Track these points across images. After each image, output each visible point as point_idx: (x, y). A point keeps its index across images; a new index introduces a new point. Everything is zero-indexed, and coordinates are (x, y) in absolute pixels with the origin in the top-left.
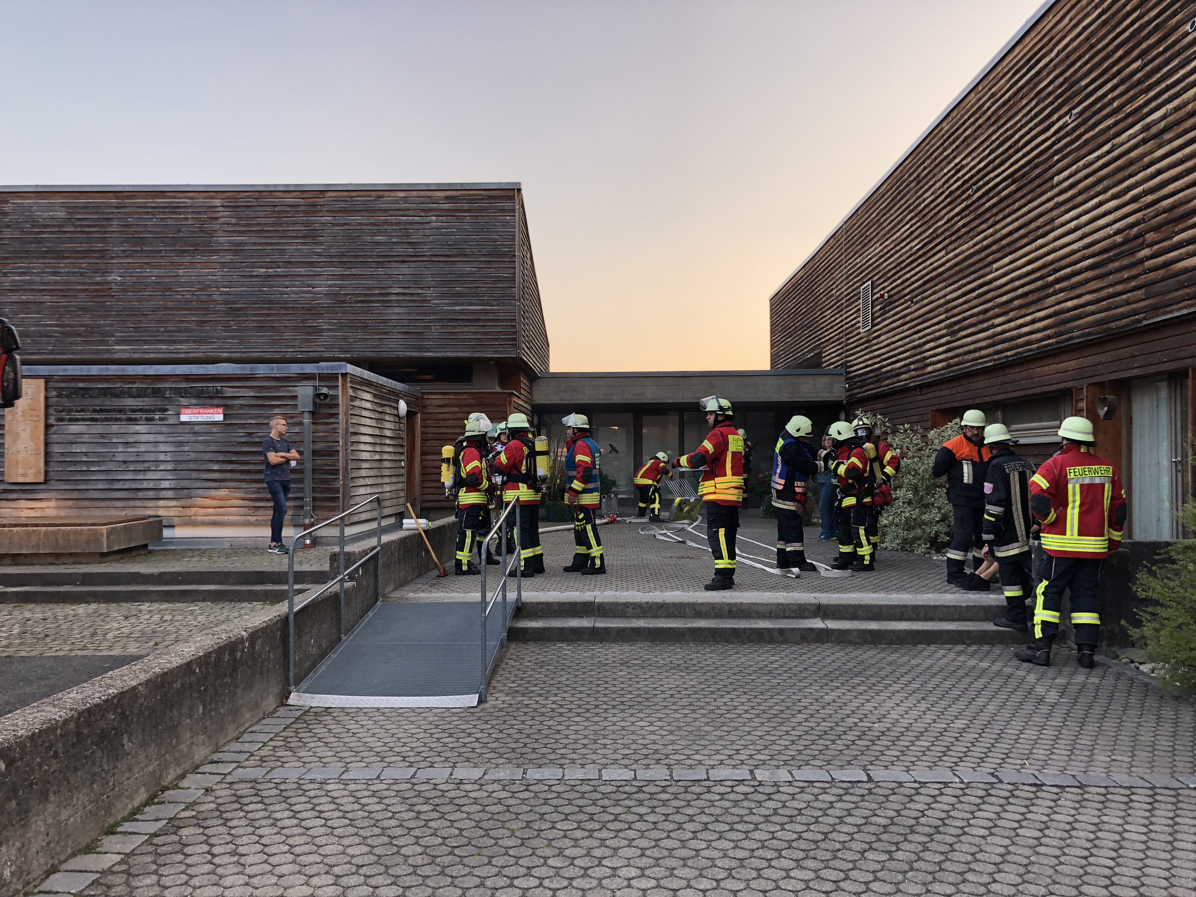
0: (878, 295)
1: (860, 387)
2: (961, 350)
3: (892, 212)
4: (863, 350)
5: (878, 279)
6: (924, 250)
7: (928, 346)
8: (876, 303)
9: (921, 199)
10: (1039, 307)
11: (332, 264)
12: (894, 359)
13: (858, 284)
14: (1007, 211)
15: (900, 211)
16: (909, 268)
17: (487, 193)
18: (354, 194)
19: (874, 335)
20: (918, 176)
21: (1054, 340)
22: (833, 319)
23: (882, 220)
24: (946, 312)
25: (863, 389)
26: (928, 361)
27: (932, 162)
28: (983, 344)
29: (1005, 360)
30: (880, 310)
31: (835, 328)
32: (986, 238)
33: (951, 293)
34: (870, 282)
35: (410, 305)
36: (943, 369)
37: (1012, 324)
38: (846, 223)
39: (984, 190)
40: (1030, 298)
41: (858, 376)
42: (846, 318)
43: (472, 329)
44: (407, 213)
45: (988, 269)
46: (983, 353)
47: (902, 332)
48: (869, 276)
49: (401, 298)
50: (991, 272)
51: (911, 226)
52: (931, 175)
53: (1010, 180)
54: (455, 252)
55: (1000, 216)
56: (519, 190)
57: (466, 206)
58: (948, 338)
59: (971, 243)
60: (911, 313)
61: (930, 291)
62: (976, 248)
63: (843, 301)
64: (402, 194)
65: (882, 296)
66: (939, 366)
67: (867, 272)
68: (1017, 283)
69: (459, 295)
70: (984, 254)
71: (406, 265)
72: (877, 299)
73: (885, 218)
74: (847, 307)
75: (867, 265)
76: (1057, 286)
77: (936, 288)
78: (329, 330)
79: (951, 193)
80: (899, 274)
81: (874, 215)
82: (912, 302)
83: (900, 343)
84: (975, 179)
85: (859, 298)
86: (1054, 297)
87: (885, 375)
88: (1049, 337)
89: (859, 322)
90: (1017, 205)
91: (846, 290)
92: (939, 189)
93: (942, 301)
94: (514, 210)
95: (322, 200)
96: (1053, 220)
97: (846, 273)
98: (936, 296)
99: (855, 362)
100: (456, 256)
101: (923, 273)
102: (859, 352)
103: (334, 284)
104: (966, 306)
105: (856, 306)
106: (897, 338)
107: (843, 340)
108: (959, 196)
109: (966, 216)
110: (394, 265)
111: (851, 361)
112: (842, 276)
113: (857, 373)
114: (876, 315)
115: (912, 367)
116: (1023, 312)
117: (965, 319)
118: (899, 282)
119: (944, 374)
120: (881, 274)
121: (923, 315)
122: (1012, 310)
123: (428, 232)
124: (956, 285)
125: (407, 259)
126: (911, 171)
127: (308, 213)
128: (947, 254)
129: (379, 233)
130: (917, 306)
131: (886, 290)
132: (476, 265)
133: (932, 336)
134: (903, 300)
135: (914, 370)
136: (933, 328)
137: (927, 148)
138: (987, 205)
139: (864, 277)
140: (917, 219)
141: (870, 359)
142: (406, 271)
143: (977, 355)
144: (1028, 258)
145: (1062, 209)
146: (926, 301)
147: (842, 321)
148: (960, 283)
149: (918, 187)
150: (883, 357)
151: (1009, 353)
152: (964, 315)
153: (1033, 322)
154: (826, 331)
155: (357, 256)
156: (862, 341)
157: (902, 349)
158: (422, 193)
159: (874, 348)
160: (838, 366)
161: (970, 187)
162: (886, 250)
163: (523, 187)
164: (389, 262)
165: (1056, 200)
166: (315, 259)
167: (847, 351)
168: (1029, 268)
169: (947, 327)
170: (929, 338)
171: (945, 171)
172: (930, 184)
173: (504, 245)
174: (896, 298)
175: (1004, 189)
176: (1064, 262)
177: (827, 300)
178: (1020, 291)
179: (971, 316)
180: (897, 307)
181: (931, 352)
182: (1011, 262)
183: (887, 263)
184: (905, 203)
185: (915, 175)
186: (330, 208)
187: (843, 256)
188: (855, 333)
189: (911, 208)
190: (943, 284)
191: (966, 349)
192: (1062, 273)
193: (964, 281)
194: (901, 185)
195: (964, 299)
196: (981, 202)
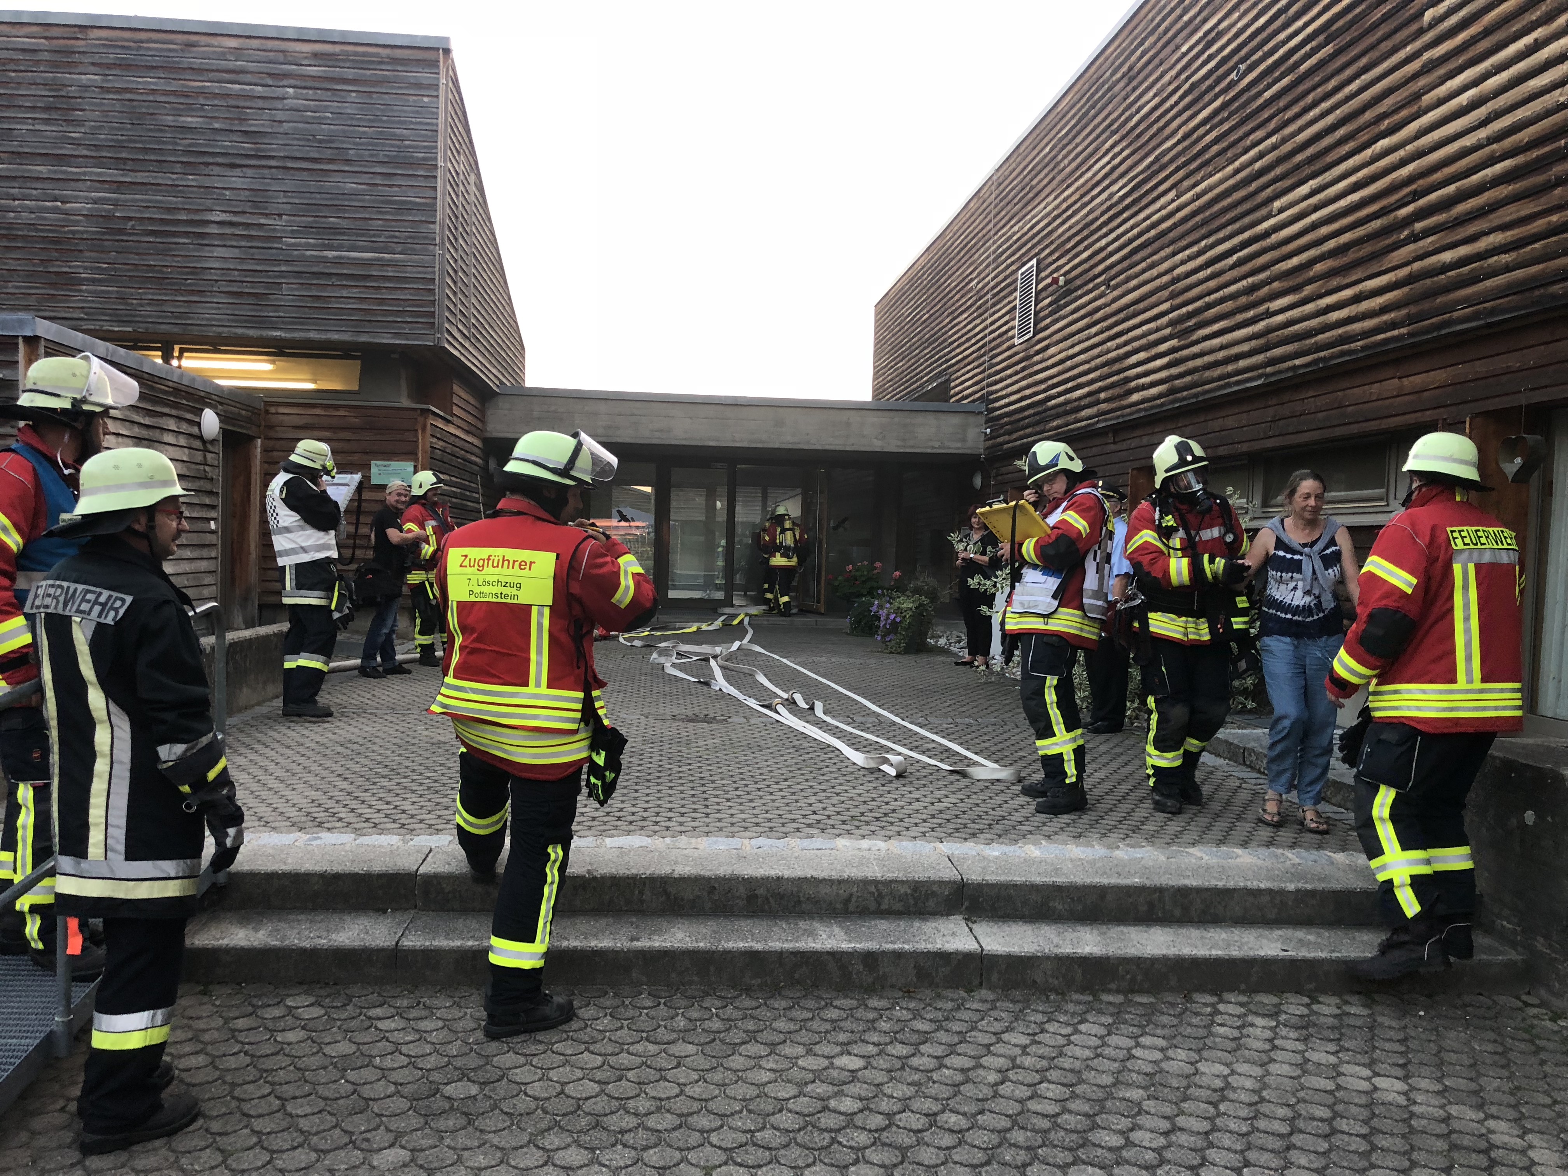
0: (1049, 280)
1: (1010, 433)
2: (1199, 362)
3: (1077, 140)
4: (1017, 373)
5: (1050, 254)
6: (1135, 195)
7: (1134, 359)
8: (1044, 294)
9: (1133, 109)
10: (1374, 268)
11: (99, 162)
12: (1070, 385)
13: (1013, 268)
14: (1310, 99)
15: (1094, 135)
16: (1104, 230)
17: (387, 51)
18: (143, 36)
19: (1038, 347)
20: (1131, 69)
21: (1404, 330)
22: (969, 327)
23: (1060, 157)
24: (1172, 297)
25: (1015, 436)
26: (1133, 384)
27: (1159, 39)
28: (1245, 347)
29: (1290, 374)
30: (1050, 305)
31: (973, 341)
32: (1261, 155)
33: (1183, 262)
34: (1034, 261)
35: (243, 244)
36: (1160, 396)
37: (1309, 308)
38: (997, 170)
39: (1262, 67)
40: (1352, 255)
41: (1007, 415)
42: (992, 324)
43: (355, 292)
44: (242, 77)
45: (1263, 212)
46: (1242, 363)
47: (1088, 339)
48: (1033, 253)
49: (228, 231)
50: (1269, 216)
51: (1113, 158)
52: (1156, 61)
53: (1322, 37)
54: (327, 154)
55: (1296, 109)
56: (447, 51)
57: (350, 73)
58: (1174, 342)
59: (1230, 169)
60: (1106, 305)
61: (1143, 265)
62: (1239, 177)
63: (989, 296)
64: (233, 43)
65: (1055, 281)
66: (1154, 391)
67: (1029, 245)
68: (1324, 230)
69: (335, 230)
70: (1254, 186)
71: (238, 172)
72: (1045, 288)
73: (1064, 152)
74: (994, 305)
75: (1030, 234)
76: (1419, 226)
77: (1155, 257)
78: (94, 281)
79: (1193, 87)
80: (1086, 243)
81: (1047, 150)
82: (1108, 287)
83: (1083, 357)
84: (1243, 52)
85: (1015, 290)
86: (1411, 247)
87: (1053, 412)
88: (1393, 325)
89: (1013, 328)
90: (1333, 83)
91: (993, 279)
92: (1170, 83)
93: (1165, 279)
94: (436, 87)
95: (82, 43)
96: (1417, 96)
97: (994, 252)
98: (1154, 272)
99: (1004, 393)
100: (331, 161)
101: (1130, 235)
102: (1010, 376)
103: (104, 199)
104: (1212, 284)
105: (1010, 302)
106: (1077, 349)
107: (986, 358)
108: (1211, 88)
109: (1221, 122)
110: (217, 170)
111: (997, 391)
112: (987, 258)
113: (1006, 410)
114: (1042, 314)
115: (1103, 395)
116: (1335, 282)
117: (1209, 306)
118: (1085, 255)
119: (1162, 405)
120: (1053, 247)
121: (1128, 306)
122: (1310, 281)
123: (280, 115)
124: (1195, 249)
125: (239, 161)
126: (1117, 63)
127: (57, 67)
128: (1178, 196)
129: (189, 109)
130: (1116, 293)
131: (1063, 271)
132: (365, 179)
133: (1144, 341)
134: (1091, 285)
135: (1105, 401)
136: (1144, 328)
137: (1150, 16)
138: (1267, 95)
139: (1024, 255)
140: (1124, 143)
141: (1028, 387)
142: (238, 183)
143: (1230, 368)
144: (1353, 179)
145: (1441, 71)
146: (1134, 282)
147: (985, 328)
148: (1203, 243)
149: (1129, 88)
150: (1050, 382)
151: (1297, 362)
152: (1207, 299)
153: (1357, 299)
154: (958, 346)
155: (146, 150)
156: (1017, 358)
157: (1086, 367)
158: (270, 44)
159: (1036, 368)
160: (973, 401)
161: (1235, 67)
162: (1064, 206)
163: (453, 46)
164: (207, 164)
165: (1426, 56)
166: (68, 150)
167: (990, 376)
168: (1355, 197)
169: (1171, 323)
170: (1136, 344)
171: (1184, 49)
172: (1151, 79)
173: (417, 147)
174: (1078, 282)
175: (1308, 56)
176: (1438, 176)
177: (962, 297)
178: (1331, 244)
179: (1222, 301)
180: (1081, 297)
181: (1139, 370)
182: (1313, 193)
183: (1066, 226)
184: (1104, 120)
185: (1125, 69)
186: (97, 59)
187: (991, 225)
188: (1005, 346)
189: (1115, 126)
190: (1168, 251)
191: (1207, 359)
192: (1433, 197)
193: (1211, 240)
194: (1097, 91)
195: (1209, 271)
196: (1254, 91)
